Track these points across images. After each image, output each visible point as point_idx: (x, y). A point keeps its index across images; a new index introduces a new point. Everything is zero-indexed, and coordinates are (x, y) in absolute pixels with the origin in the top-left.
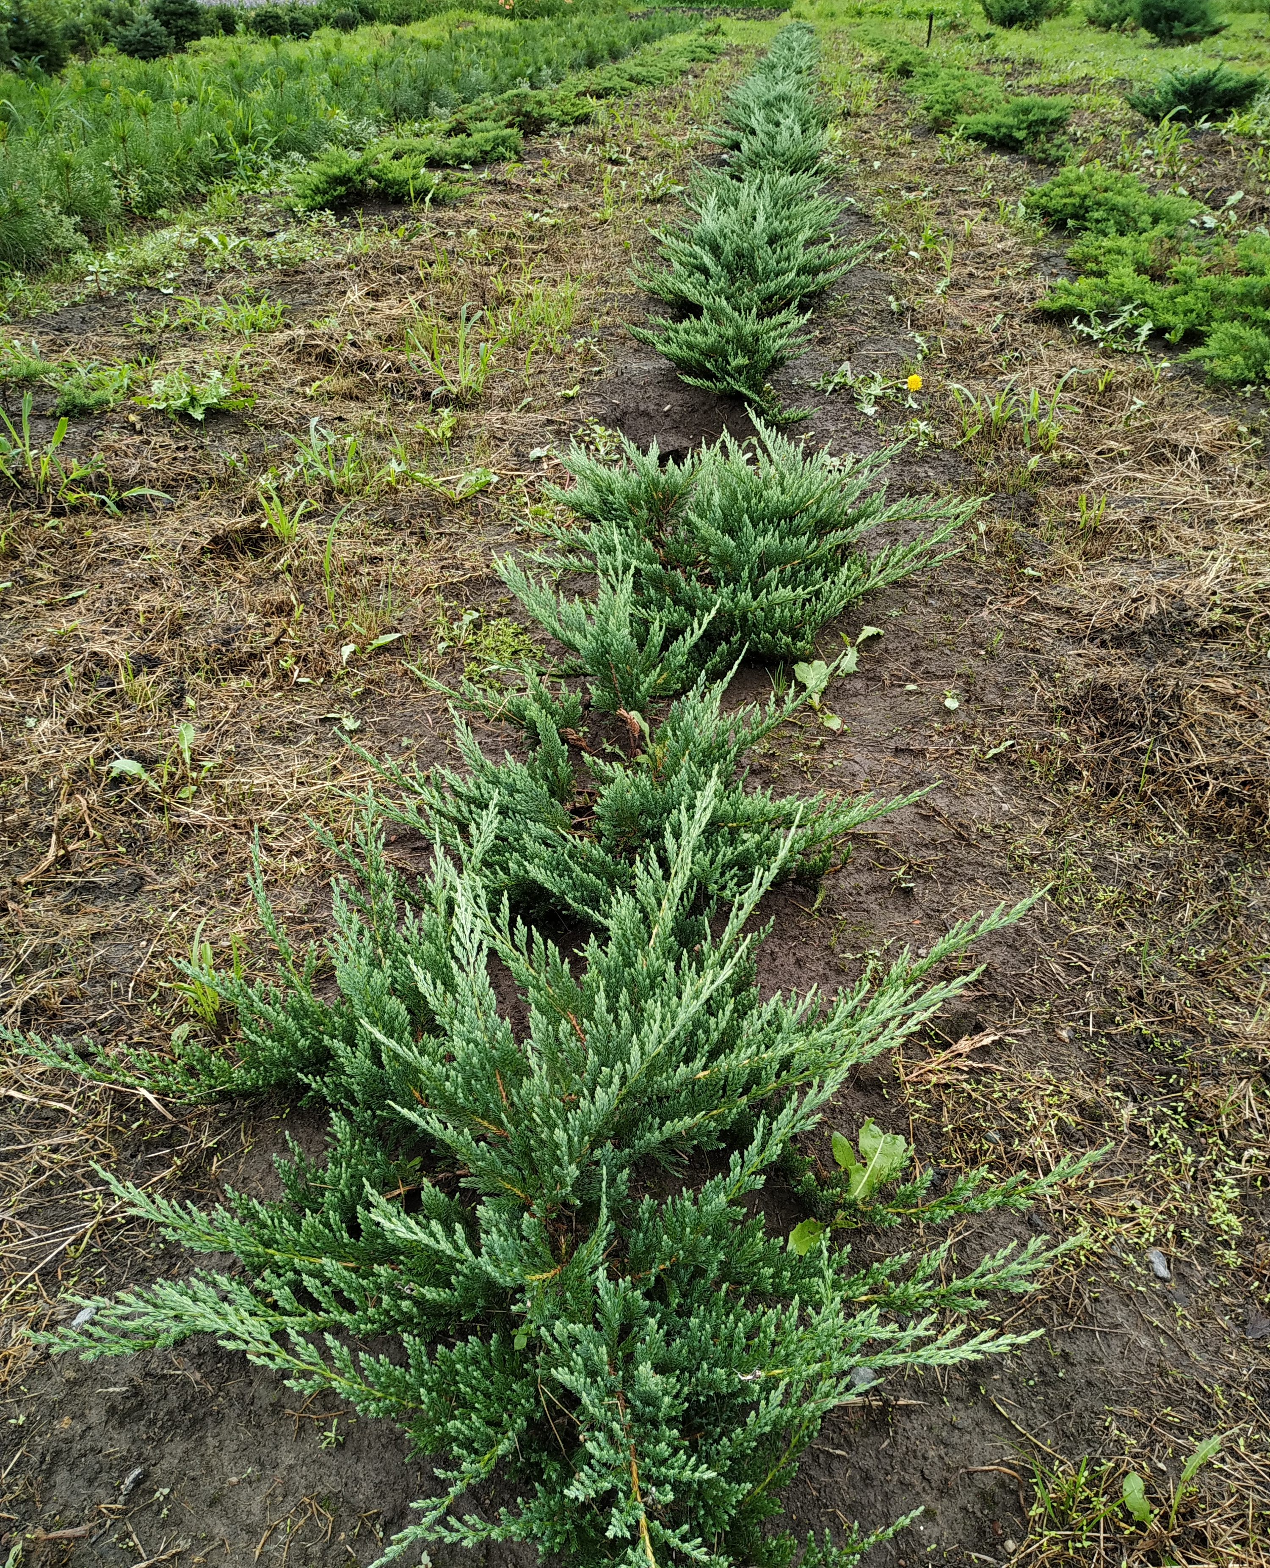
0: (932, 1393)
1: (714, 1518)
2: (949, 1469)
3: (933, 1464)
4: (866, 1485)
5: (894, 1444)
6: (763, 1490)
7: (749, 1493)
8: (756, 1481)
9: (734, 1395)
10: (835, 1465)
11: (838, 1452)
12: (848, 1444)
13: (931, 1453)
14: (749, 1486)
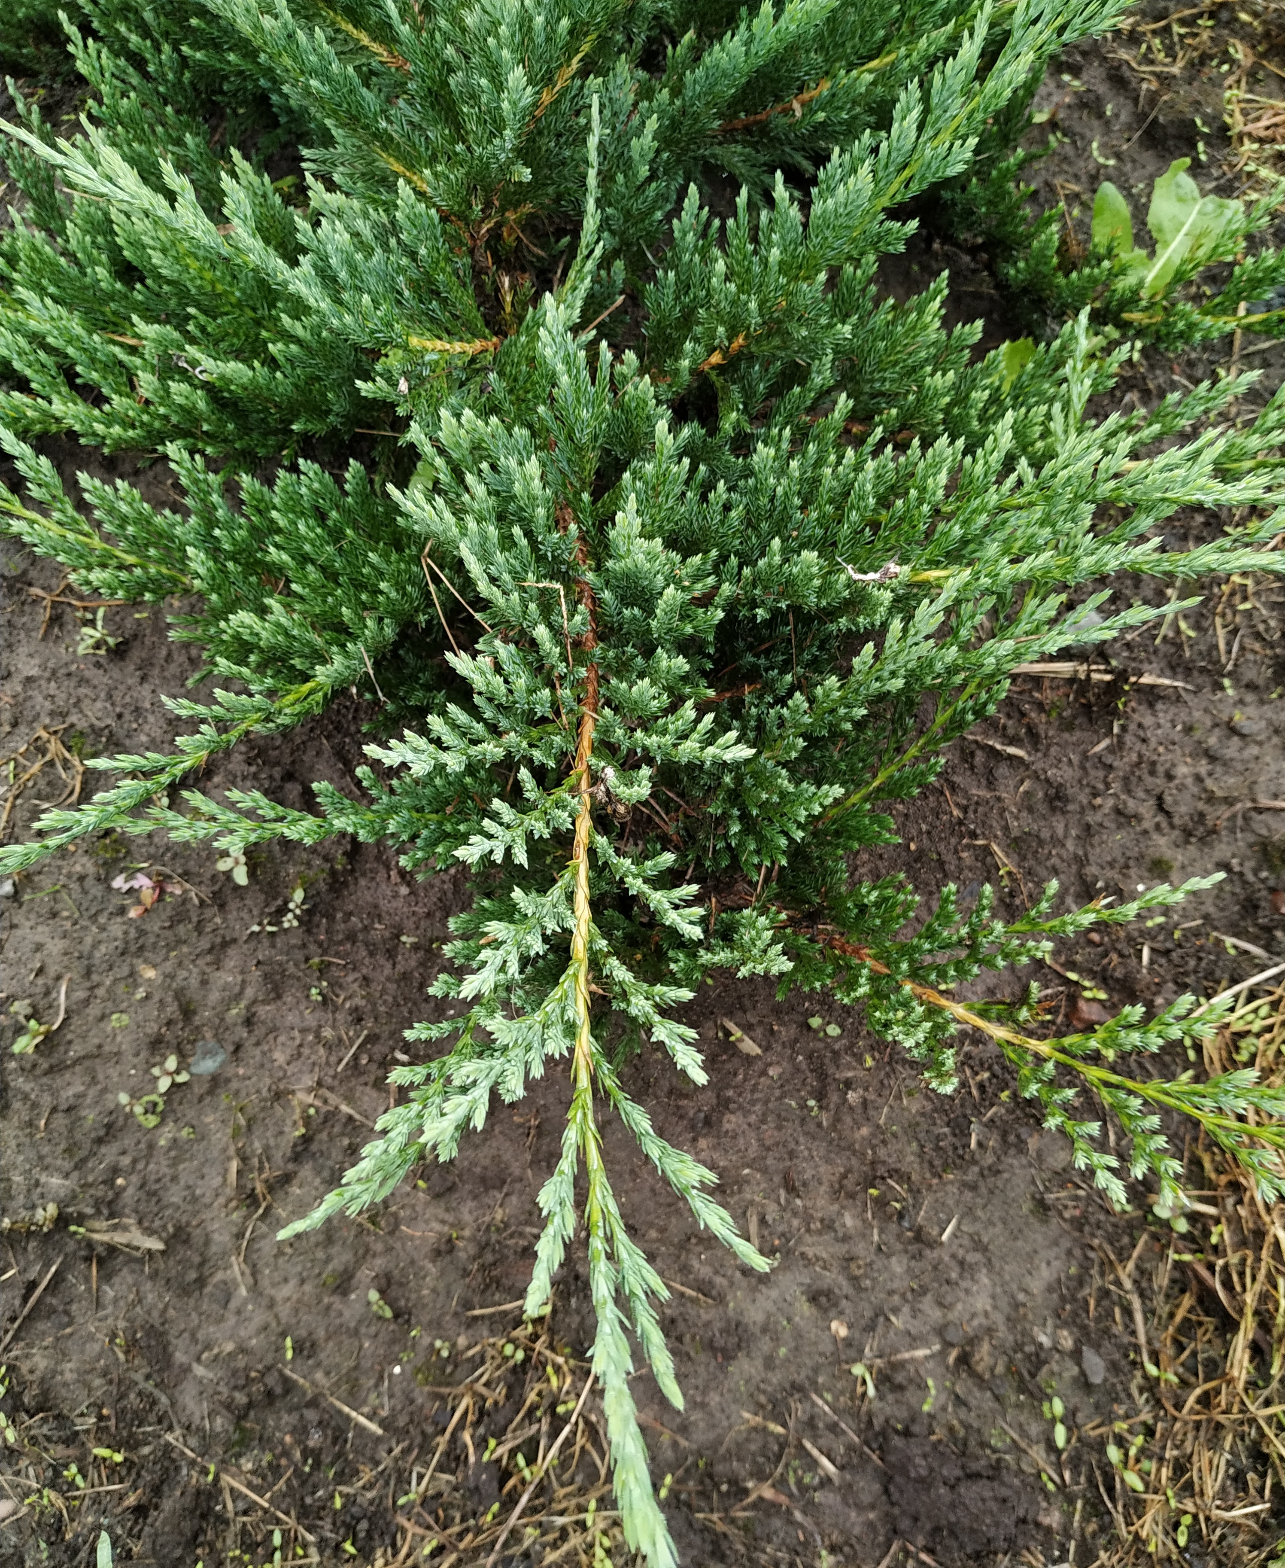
0: (1203, 670)
1: (761, 839)
2: (1211, 799)
3: (1181, 788)
4: (1053, 809)
5: (1118, 747)
6: (865, 799)
7: (837, 802)
8: (852, 781)
9: (831, 614)
10: (1003, 770)
11: (1012, 750)
12: (1033, 738)
13: (1182, 770)
14: (838, 791)
